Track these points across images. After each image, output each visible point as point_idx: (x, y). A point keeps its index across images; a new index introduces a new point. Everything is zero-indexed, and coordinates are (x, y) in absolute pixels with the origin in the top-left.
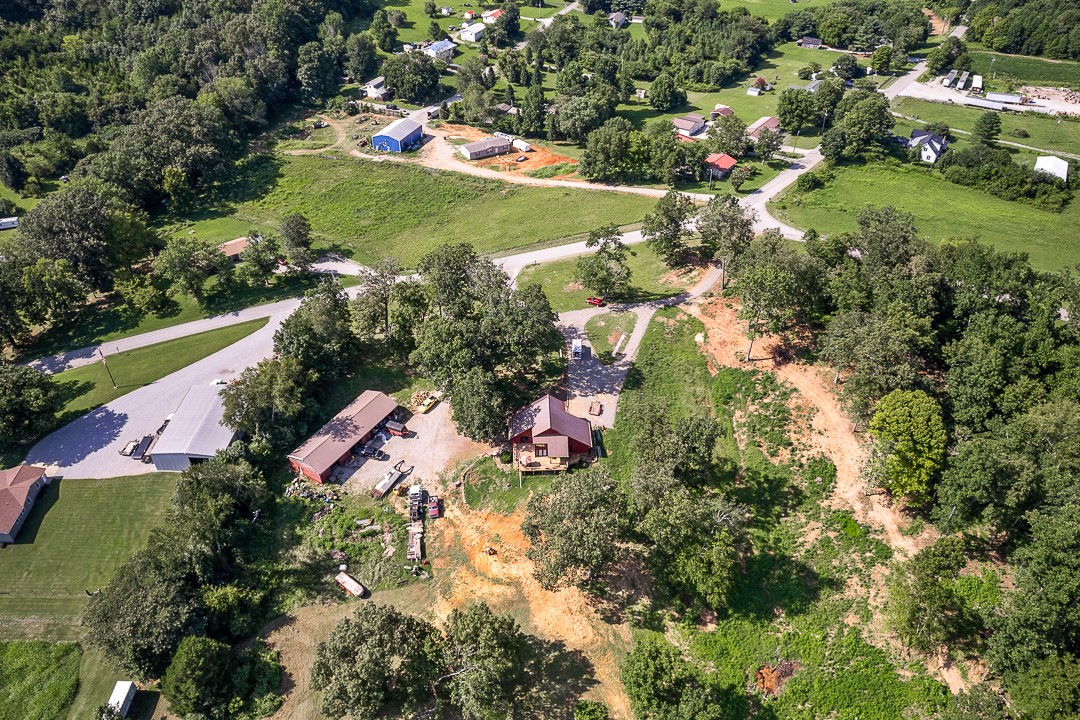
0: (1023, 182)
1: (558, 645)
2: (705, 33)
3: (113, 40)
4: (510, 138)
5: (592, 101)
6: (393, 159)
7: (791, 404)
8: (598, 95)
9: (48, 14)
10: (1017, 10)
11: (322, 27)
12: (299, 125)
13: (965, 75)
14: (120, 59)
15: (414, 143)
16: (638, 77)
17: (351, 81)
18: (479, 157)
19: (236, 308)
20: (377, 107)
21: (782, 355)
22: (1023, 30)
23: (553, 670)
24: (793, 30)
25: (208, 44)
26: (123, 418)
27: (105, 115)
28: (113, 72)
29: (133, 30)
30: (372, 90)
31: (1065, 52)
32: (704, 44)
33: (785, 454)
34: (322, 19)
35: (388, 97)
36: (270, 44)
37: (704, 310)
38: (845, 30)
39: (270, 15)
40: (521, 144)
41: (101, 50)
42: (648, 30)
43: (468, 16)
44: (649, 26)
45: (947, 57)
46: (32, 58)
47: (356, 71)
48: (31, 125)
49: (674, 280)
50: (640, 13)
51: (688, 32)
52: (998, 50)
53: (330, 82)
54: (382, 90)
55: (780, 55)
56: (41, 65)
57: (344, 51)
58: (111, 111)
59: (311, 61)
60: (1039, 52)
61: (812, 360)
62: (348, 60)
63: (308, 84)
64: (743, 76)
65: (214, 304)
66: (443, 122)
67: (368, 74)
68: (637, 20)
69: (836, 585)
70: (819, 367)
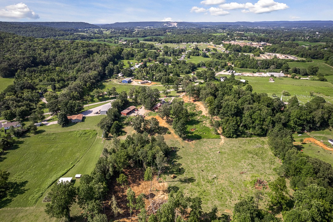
0: (237, 82)
1: (164, 127)
2: (183, 66)
3: (65, 68)
4: (148, 81)
5: (162, 74)
6: (126, 84)
7: (196, 106)
8: (163, 73)
9: (51, 64)
10: (242, 61)
11: (109, 65)
12: (106, 81)
13: (232, 71)
14: (67, 71)
15: (130, 82)
16: (170, 73)
17: (115, 74)
18: (142, 83)
19: (105, 101)
20: (121, 78)
21: (195, 101)
22: (243, 64)
23: (163, 129)
24: (200, 65)
25: (88, 67)
26: (92, 111)
27: (68, 79)
28: (66, 74)
29: (69, 66)
30: (120, 75)
31: (251, 67)
32: (183, 68)
33: (195, 111)
34: (109, 63)
35: (123, 76)
36: (100, 66)
37: (183, 97)
38: (210, 64)
39: (100, 62)
40: (149, 82)
41: (63, 70)
42: (172, 66)
43: (136, 64)
44: (172, 65)
45: (229, 68)
46: (49, 71)
47: (116, 72)
48: (53, 81)
49: (178, 94)
50: (170, 63)
51: (180, 66)
52: (240, 68)
53: (111, 74)
54: (122, 75)
55: (198, 69)
56: (51, 73)
57: (114, 68)
58: (69, 79)
59: (108, 69)
60: (247, 68)
61: (199, 101)
62: (114, 70)
63: (108, 74)
64: (191, 72)
65: (101, 100)
66: (134, 79)
67: (119, 72)
68: (170, 64)
69: (202, 122)
70: (200, 102)
